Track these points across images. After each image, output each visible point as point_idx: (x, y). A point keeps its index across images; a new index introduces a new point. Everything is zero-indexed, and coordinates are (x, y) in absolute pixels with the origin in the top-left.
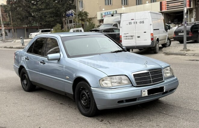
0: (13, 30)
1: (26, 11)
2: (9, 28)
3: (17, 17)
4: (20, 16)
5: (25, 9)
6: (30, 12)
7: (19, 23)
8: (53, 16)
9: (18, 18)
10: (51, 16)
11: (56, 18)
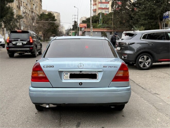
4: (121, 19)
6: (131, 15)
7: (118, 26)
8: (147, 19)
10: (145, 18)
11: (150, 21)
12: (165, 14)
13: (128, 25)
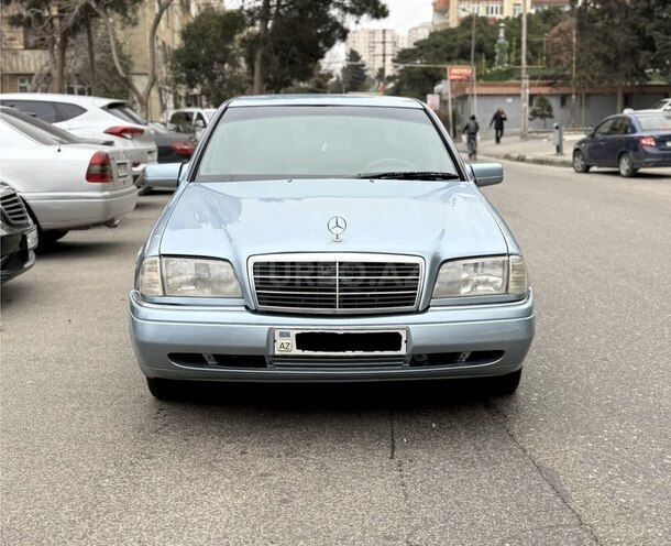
0: (574, 97)
1: (633, 27)
2: (562, 90)
3: (596, 50)
4: (606, 48)
5: (630, 19)
6: (644, 30)
7: (597, 74)
9: (597, 55)
13: (632, 70)
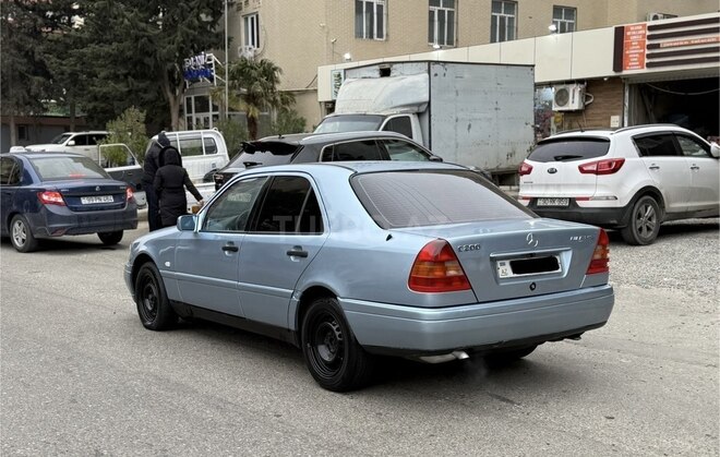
8: (126, 76)
10: (115, 73)
11: (136, 84)
12: (190, 63)
13: (24, 98)
